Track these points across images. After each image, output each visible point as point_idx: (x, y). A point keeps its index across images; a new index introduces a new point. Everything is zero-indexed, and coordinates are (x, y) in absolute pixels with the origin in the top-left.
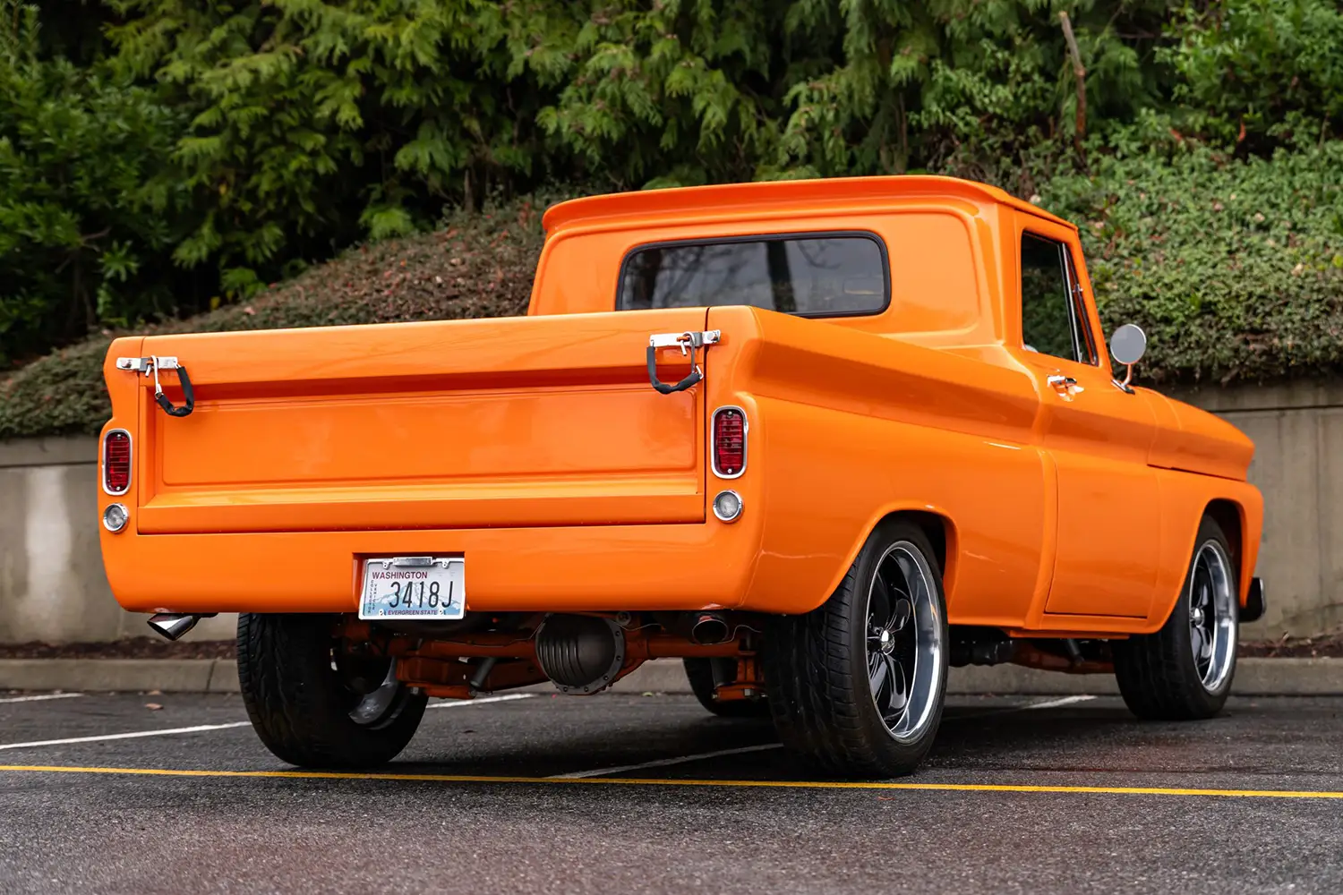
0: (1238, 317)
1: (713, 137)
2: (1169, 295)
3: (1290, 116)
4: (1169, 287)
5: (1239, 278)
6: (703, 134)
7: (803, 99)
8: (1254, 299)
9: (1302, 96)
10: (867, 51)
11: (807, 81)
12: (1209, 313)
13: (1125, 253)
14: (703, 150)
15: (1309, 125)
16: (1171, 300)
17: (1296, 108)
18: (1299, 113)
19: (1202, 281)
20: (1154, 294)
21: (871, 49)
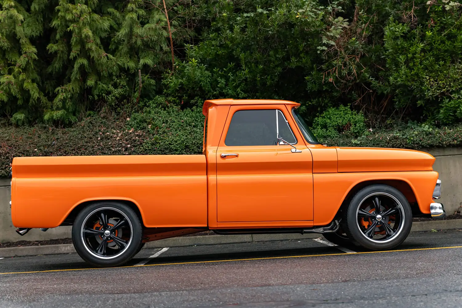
0: (195, 149)
1: (33, 101)
2: (176, 143)
3: (196, 98)
4: (176, 142)
5: (194, 139)
6: (31, 100)
7: (60, 91)
8: (199, 144)
9: (199, 93)
10: (79, 79)
11: (60, 87)
12: (187, 148)
13: (161, 133)
14: (31, 105)
15: (201, 100)
16: (177, 145)
17: (197, 96)
18: (198, 97)
19: (184, 140)
20: (172, 143)
21: (80, 78)
